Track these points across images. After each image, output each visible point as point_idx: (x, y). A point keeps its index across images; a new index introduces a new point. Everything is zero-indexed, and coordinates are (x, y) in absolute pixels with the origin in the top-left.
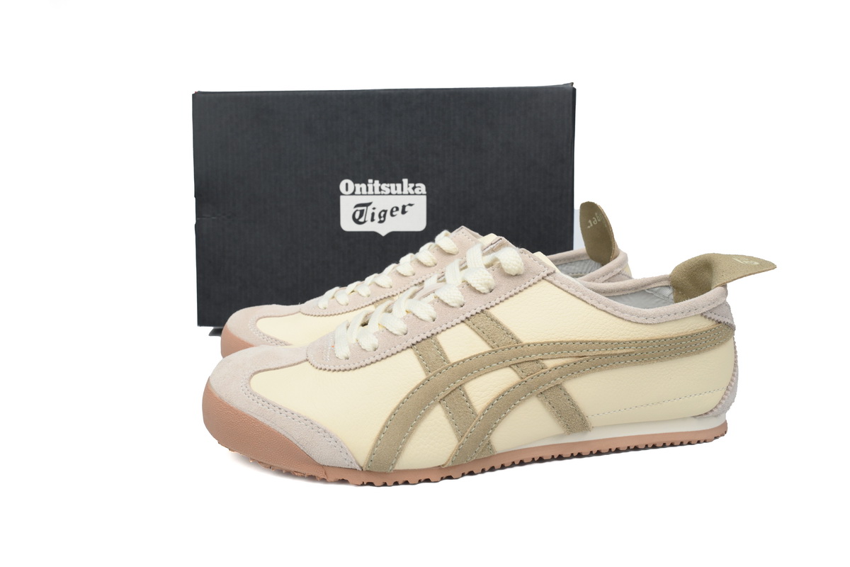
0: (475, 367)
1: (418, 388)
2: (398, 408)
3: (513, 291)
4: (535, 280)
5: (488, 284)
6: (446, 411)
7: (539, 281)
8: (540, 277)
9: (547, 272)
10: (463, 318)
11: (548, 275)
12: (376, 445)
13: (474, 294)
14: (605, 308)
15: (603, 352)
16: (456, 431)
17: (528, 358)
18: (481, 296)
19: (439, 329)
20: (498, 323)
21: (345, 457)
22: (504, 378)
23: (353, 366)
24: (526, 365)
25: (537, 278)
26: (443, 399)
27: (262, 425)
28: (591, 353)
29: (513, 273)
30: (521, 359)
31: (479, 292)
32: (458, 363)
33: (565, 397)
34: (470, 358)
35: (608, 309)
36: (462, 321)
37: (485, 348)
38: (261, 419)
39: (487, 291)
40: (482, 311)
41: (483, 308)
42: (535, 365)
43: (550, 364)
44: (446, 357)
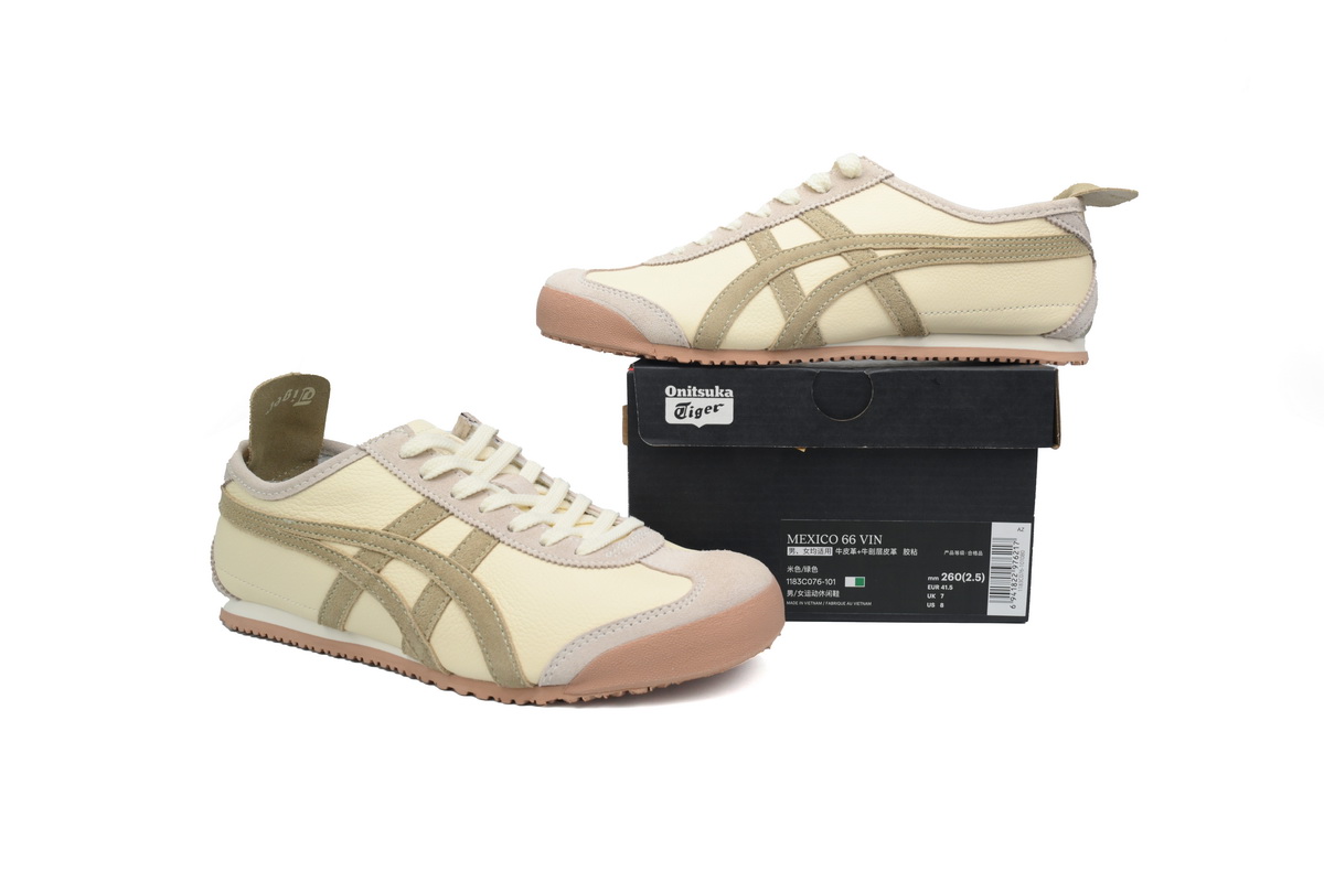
0: (807, 255)
1: (748, 271)
2: (728, 287)
3: (850, 192)
4: (873, 183)
5: (824, 183)
6: (774, 292)
7: (877, 183)
8: (878, 180)
9: (885, 174)
10: (797, 213)
11: (886, 178)
12: (704, 319)
13: (810, 194)
14: (941, 207)
15: (937, 245)
16: (783, 310)
17: (858, 247)
18: (816, 195)
19: (773, 223)
20: (832, 217)
21: (674, 330)
22: (836, 265)
23: (686, 258)
24: (856, 253)
25: (875, 180)
26: (772, 280)
27: (597, 306)
28: (924, 245)
29: (851, 175)
30: (852, 247)
31: (815, 191)
32: (789, 251)
33: (897, 287)
34: (801, 247)
35: (945, 208)
36: (796, 217)
37: (816, 238)
38: (595, 301)
39: (823, 191)
40: (817, 207)
41: (818, 204)
42: (865, 253)
43: (880, 254)
44: (777, 245)
